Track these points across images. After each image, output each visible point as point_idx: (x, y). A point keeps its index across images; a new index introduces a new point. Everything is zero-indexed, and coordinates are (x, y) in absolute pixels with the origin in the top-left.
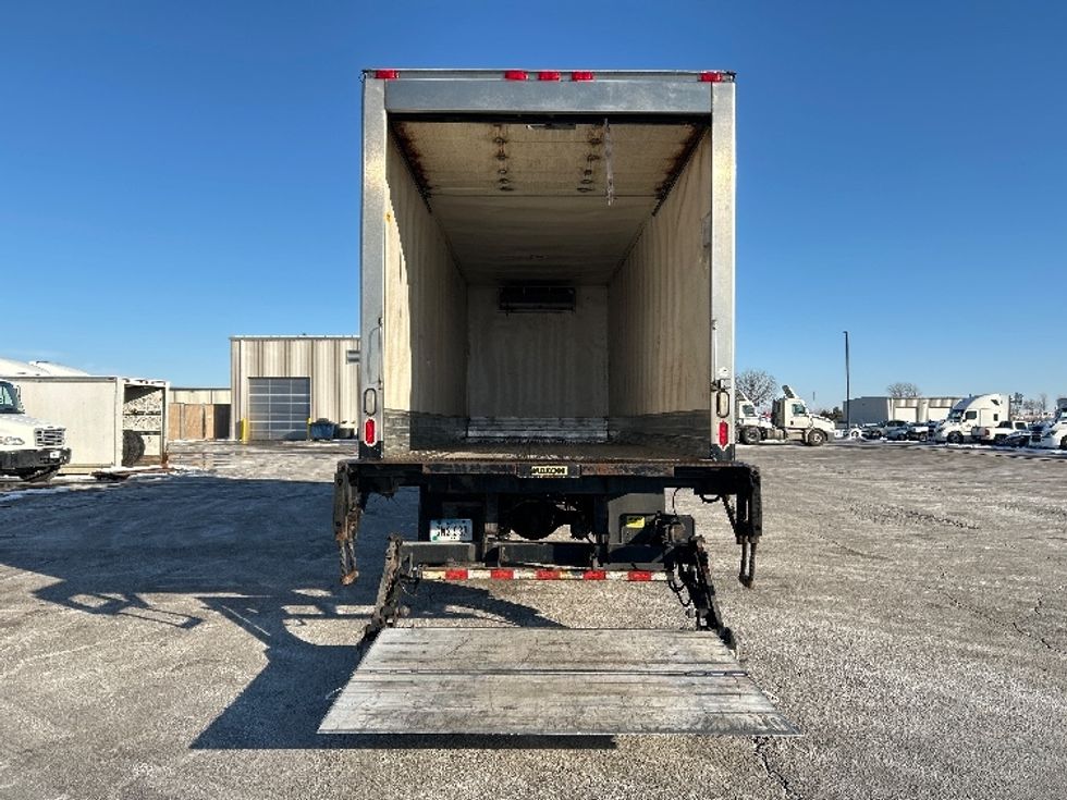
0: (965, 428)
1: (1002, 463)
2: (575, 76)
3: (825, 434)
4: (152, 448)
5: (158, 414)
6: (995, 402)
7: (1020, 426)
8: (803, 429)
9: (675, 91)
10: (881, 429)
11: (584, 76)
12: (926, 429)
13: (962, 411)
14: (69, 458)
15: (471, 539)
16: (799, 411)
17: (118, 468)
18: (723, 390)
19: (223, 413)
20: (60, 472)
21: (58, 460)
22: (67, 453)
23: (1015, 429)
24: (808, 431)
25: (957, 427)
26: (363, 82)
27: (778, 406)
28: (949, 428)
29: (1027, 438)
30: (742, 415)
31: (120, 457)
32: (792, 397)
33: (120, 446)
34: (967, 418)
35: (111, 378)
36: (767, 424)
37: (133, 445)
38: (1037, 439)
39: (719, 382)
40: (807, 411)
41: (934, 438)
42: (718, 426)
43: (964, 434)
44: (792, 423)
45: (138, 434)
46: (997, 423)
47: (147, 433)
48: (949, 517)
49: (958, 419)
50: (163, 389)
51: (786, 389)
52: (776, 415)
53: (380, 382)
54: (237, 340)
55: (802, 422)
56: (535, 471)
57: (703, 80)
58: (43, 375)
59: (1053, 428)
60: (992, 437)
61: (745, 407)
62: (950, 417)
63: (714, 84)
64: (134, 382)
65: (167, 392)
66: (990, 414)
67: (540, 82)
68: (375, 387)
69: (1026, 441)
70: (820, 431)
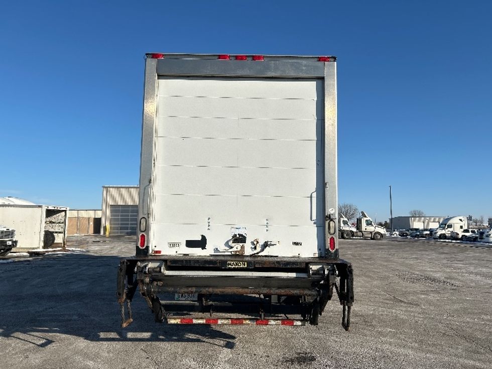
0: (447, 232)
1: (466, 250)
2: (254, 58)
3: (382, 235)
4: (59, 239)
5: (63, 223)
6: (461, 220)
7: (473, 232)
8: (371, 232)
9: (305, 66)
10: (407, 232)
11: (259, 58)
12: (428, 232)
13: (445, 225)
14: (16, 245)
15: (197, 299)
16: (369, 223)
17: (41, 250)
18: (332, 220)
19: (97, 222)
20: (12, 251)
21: (10, 245)
22: (16, 242)
23: (470, 233)
24: (373, 233)
25: (443, 232)
26: (146, 60)
27: (359, 221)
28: (440, 232)
29: (477, 238)
30: (342, 225)
31: (42, 244)
32: (366, 217)
33: (42, 239)
34: (448, 228)
35: (39, 206)
36: (354, 230)
37: (49, 238)
38: (481, 238)
39: (330, 215)
40: (373, 223)
41: (432, 237)
42: (329, 239)
43: (447, 235)
44: (366, 229)
45: (52, 233)
46: (462, 230)
47: (56, 232)
48: (445, 280)
49: (444, 229)
50: (65, 211)
51: (362, 213)
52: (358, 225)
53: (148, 214)
54: (105, 187)
55: (371, 229)
56: (229, 264)
57: (319, 61)
58: (12, 203)
59: (490, 233)
60: (460, 236)
61: (343, 221)
62: (440, 227)
63: (326, 63)
64: (50, 208)
65: (67, 212)
66: (458, 226)
67: (236, 60)
68: (146, 217)
69: (476, 239)
70: (379, 233)
